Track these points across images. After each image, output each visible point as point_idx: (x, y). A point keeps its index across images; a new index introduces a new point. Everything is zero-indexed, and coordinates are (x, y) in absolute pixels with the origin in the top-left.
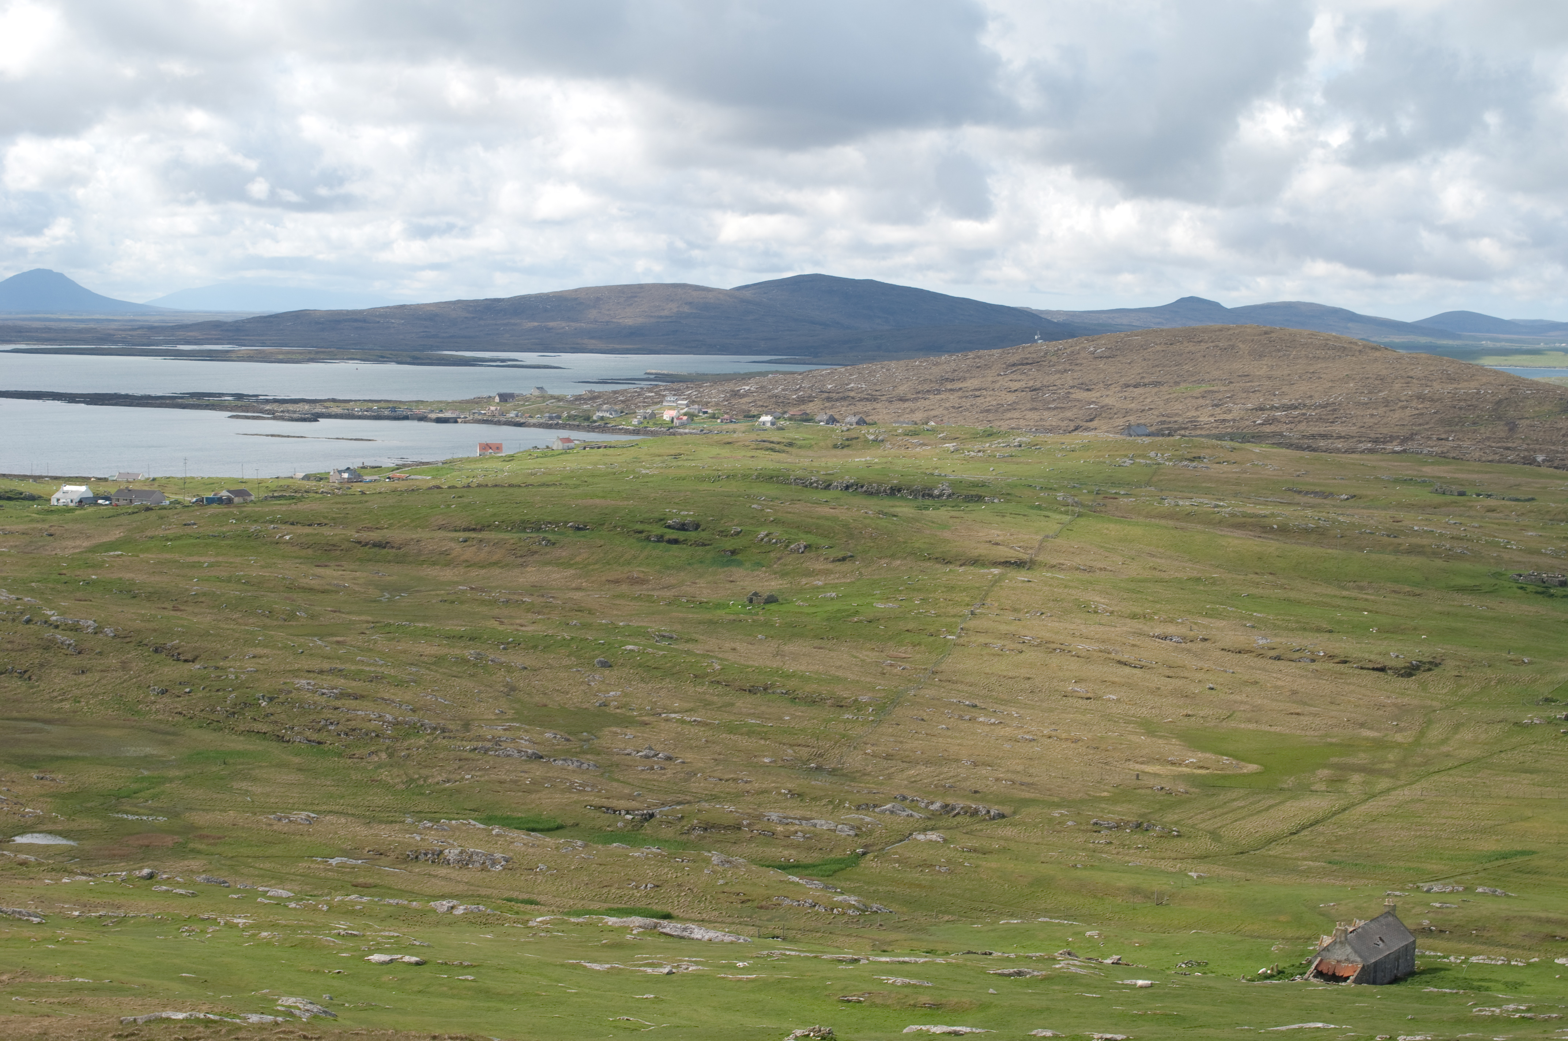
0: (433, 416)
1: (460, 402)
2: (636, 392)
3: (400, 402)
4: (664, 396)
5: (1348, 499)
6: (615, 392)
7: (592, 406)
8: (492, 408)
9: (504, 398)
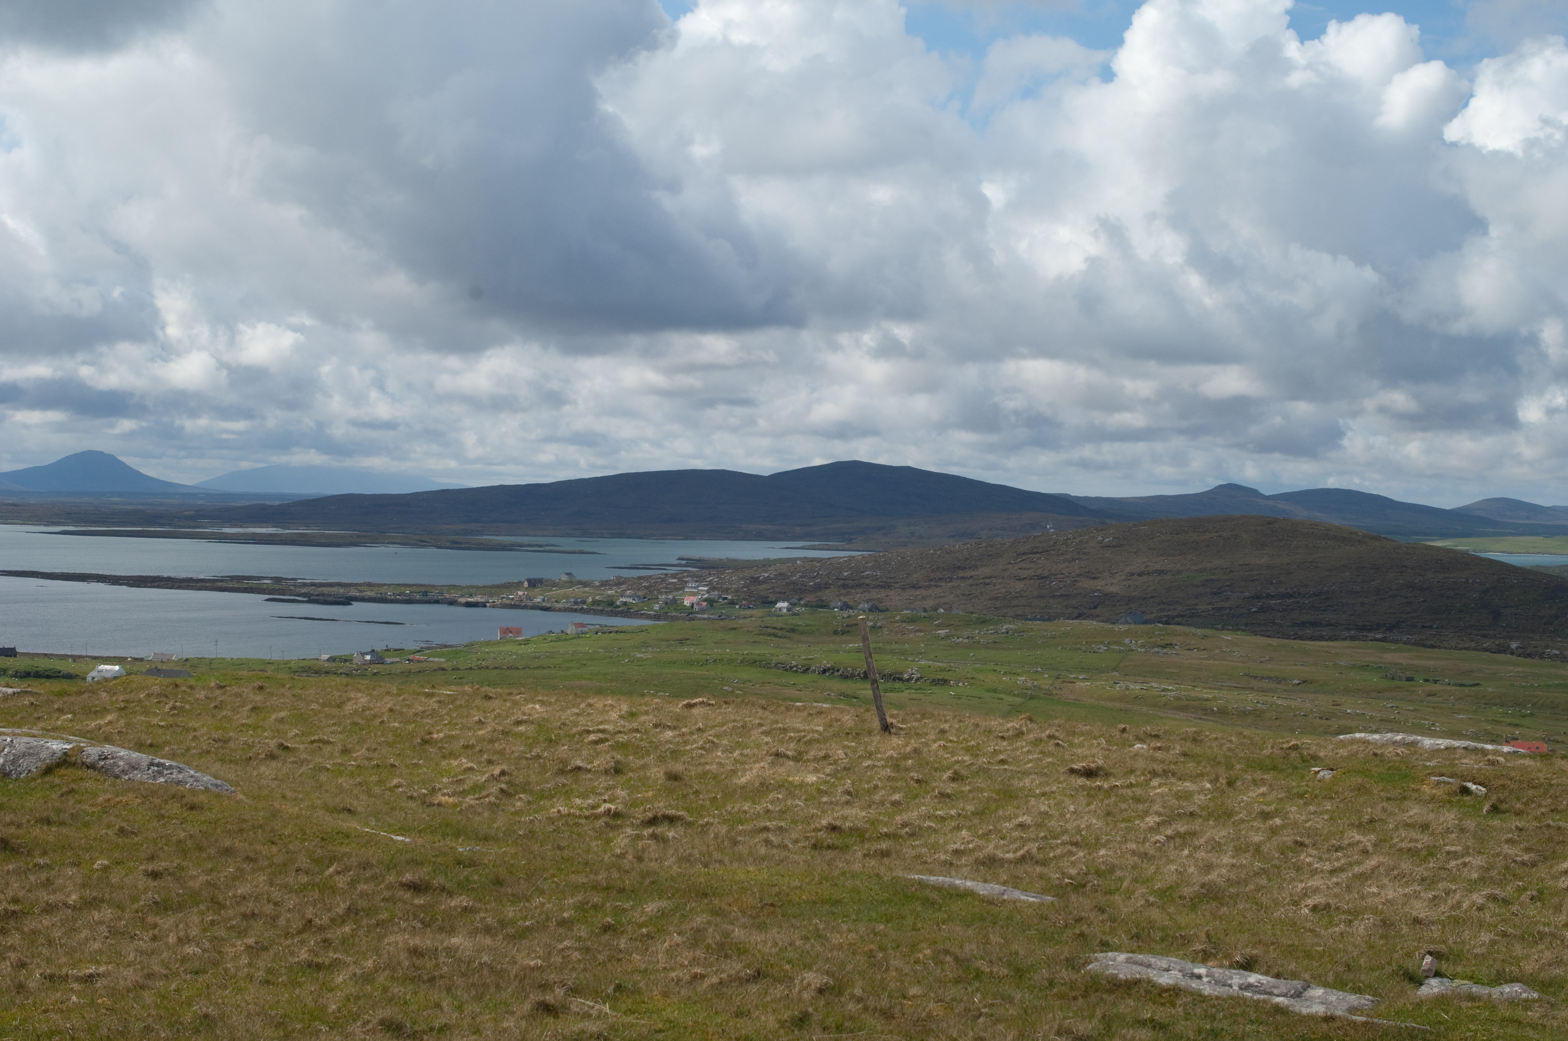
0: (463, 600)
1: (491, 587)
2: (660, 578)
3: (433, 586)
4: (686, 582)
5: (1299, 684)
6: (640, 578)
7: (616, 592)
8: (520, 593)
9: (534, 583)
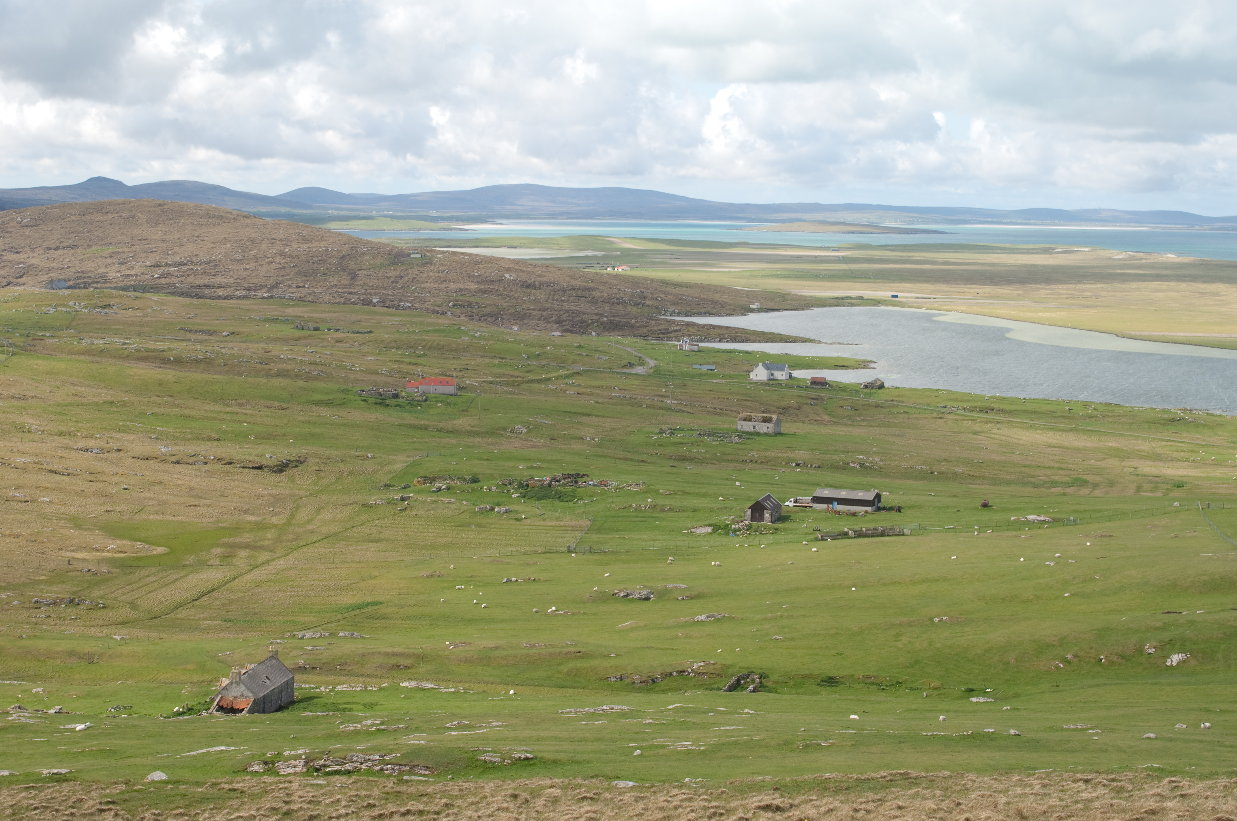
5: (228, 335)
